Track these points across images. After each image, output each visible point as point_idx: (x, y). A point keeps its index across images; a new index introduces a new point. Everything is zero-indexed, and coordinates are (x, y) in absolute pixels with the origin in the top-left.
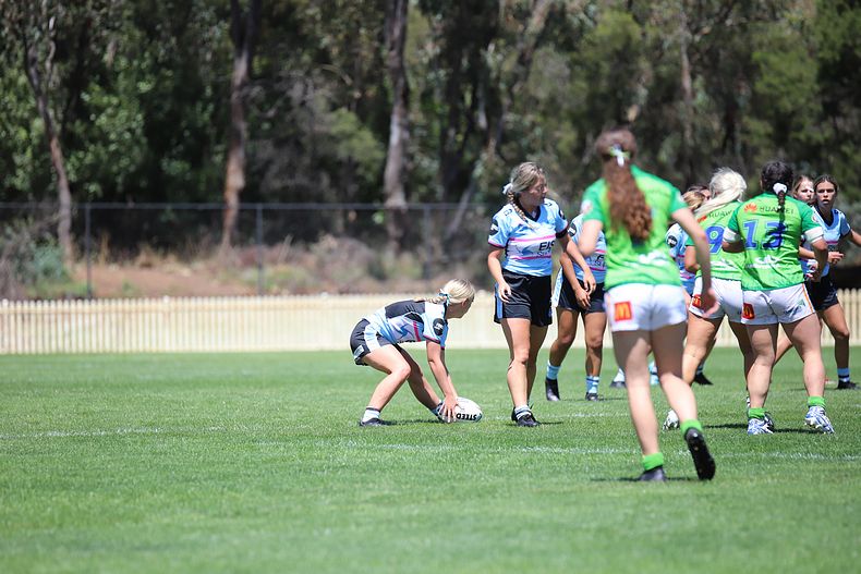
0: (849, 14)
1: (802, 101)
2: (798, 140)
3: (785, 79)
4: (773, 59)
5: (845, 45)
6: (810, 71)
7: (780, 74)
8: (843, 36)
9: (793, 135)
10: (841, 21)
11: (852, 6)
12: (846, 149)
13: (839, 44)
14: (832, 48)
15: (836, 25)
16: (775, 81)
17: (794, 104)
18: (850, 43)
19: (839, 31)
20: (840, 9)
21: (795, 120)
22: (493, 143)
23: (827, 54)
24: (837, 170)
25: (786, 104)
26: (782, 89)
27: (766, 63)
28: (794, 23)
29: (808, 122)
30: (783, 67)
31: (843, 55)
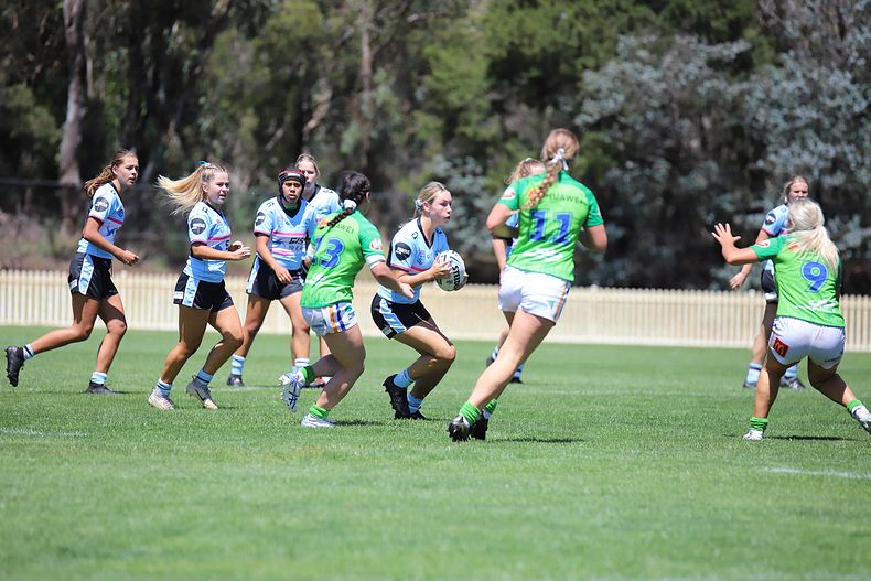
0: (519, 14)
1: (469, 97)
2: (465, 134)
3: (453, 74)
4: (444, 54)
5: (512, 44)
6: (479, 68)
7: (450, 69)
8: (511, 34)
9: (461, 129)
10: (510, 20)
11: (521, 6)
12: (510, 146)
13: (507, 41)
14: (500, 44)
15: (506, 24)
16: (445, 76)
17: (461, 98)
18: (517, 41)
19: (507, 29)
20: (510, 9)
21: (462, 115)
22: (172, 125)
23: (495, 51)
24: (502, 169)
25: (454, 99)
26: (451, 83)
27: (437, 58)
28: (477, 21)
29: (475, 117)
30: (453, 62)
31: (510, 53)
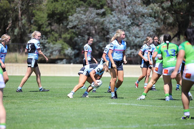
0: (54, 3)
1: (44, 22)
2: (42, 30)
4: (38, 12)
5: (53, 10)
6: (46, 15)
7: (39, 16)
9: (42, 29)
10: (52, 5)
11: (55, 1)
12: (53, 33)
13: (52, 10)
14: (50, 10)
16: (38, 17)
17: (42, 22)
18: (54, 10)
19: (52, 7)
20: (52, 2)
21: (42, 26)
23: (49, 12)
24: (51, 38)
25: (40, 23)
26: (39, 19)
27: (36, 13)
28: (45, 5)
29: (45, 26)
30: (39, 14)
31: (53, 12)
